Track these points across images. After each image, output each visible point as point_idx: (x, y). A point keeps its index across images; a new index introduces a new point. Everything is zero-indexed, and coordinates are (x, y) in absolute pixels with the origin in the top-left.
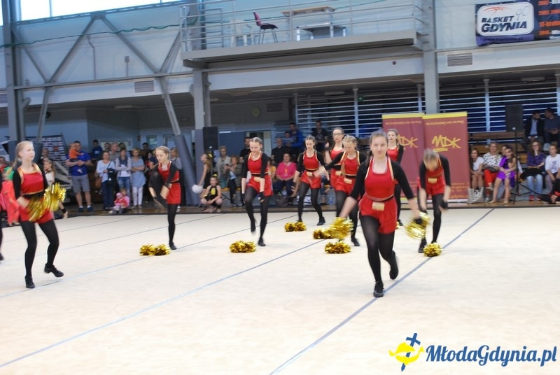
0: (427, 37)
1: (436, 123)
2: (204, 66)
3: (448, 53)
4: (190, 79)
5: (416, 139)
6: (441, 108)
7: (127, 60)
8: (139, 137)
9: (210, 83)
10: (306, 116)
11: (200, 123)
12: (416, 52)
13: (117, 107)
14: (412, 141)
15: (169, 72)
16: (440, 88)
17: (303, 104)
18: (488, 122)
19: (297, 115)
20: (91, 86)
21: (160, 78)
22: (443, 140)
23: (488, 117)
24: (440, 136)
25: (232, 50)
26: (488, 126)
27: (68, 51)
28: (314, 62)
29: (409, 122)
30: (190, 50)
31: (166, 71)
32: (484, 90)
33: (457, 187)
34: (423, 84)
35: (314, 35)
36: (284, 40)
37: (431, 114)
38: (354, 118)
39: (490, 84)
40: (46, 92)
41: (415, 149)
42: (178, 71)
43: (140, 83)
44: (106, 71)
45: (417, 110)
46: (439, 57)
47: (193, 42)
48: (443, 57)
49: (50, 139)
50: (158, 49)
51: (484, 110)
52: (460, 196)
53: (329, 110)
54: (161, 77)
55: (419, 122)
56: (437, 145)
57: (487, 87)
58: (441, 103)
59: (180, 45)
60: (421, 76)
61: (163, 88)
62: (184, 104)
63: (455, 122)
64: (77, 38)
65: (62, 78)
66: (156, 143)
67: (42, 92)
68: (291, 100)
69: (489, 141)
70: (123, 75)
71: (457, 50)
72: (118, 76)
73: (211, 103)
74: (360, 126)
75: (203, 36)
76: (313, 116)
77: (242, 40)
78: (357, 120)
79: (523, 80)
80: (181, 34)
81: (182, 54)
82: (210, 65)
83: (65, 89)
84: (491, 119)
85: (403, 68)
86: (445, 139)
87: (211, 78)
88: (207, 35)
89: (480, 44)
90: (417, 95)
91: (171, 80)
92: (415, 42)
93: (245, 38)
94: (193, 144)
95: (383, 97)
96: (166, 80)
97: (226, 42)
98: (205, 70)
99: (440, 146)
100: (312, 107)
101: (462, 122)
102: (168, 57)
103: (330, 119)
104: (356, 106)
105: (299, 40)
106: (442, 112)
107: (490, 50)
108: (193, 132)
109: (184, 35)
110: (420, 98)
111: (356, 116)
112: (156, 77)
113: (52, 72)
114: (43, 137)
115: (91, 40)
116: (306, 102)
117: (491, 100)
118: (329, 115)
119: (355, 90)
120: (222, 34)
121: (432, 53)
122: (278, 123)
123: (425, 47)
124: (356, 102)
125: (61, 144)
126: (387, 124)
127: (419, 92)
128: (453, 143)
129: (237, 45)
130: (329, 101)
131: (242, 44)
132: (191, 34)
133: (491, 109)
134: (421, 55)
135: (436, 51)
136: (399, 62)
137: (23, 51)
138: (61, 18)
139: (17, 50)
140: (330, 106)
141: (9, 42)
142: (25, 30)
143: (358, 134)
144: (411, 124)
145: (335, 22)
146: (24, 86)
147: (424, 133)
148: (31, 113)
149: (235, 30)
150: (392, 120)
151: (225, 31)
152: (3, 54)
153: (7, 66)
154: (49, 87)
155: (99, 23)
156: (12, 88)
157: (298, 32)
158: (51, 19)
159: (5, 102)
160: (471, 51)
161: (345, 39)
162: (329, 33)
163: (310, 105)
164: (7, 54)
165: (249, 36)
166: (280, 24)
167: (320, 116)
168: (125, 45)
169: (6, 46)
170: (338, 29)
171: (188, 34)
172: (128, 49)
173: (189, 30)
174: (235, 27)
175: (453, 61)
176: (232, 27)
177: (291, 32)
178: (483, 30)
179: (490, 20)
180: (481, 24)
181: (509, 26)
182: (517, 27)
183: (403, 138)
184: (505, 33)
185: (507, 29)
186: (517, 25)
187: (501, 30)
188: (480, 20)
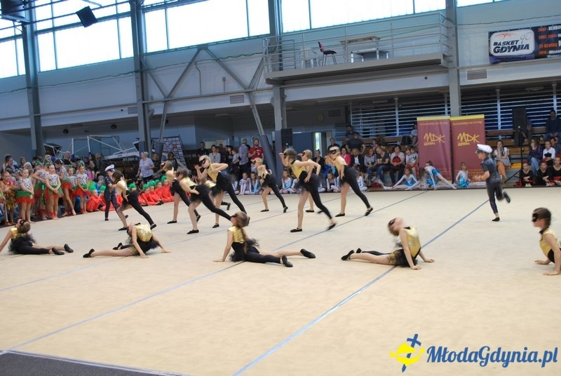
0: (451, 58)
1: (461, 123)
2: (281, 83)
3: (468, 70)
4: (271, 93)
5: (444, 136)
6: (463, 112)
7: (224, 80)
8: (233, 137)
9: (286, 96)
10: (359, 120)
11: (278, 127)
12: (443, 69)
13: (217, 115)
14: (440, 137)
15: (255, 88)
16: (462, 96)
17: (356, 111)
18: (500, 123)
19: (351, 119)
20: (198, 100)
21: (248, 93)
22: (466, 136)
23: (499, 118)
24: (464, 134)
25: (302, 70)
26: (500, 126)
27: (181, 75)
28: (364, 78)
29: (437, 123)
30: (271, 71)
31: (253, 88)
32: (496, 98)
34: (449, 94)
35: (364, 58)
36: (342, 62)
37: (455, 116)
38: (395, 120)
39: (500, 93)
40: (165, 105)
41: (443, 144)
42: (262, 87)
43: (234, 96)
44: (209, 89)
45: (444, 113)
46: (460, 73)
47: (272, 65)
48: (464, 73)
49: (170, 140)
50: (246, 71)
53: (376, 115)
54: (249, 92)
55: (447, 123)
56: (461, 140)
57: (498, 95)
58: (462, 108)
59: (263, 68)
60: (448, 88)
61: (250, 101)
62: (266, 111)
63: (475, 123)
64: (187, 64)
65: (177, 94)
67: (163, 105)
68: (346, 108)
69: (500, 137)
70: (222, 91)
71: (474, 67)
72: (217, 92)
73: (287, 111)
74: (400, 127)
75: (281, 60)
76: (363, 119)
77: (310, 63)
78: (397, 122)
79: (527, 89)
80: (264, 58)
81: (265, 74)
82: (286, 82)
83: (180, 102)
84: (502, 120)
85: (432, 82)
86: (468, 135)
87: (287, 92)
88: (284, 60)
89: (493, 61)
90: (444, 102)
91: (257, 94)
92: (442, 61)
93: (312, 61)
94: (274, 142)
95: (418, 104)
96: (253, 94)
97: (298, 65)
98: (282, 86)
99: (464, 141)
100: (363, 112)
101: (481, 122)
102: (254, 77)
103: (377, 122)
104: (397, 112)
105: (353, 62)
106: (465, 115)
107: (500, 67)
108: (273, 133)
110: (446, 105)
111: (397, 119)
112: (246, 92)
113: (169, 91)
114: (164, 138)
115: (198, 66)
116: (359, 109)
117: (501, 105)
118: (376, 118)
119: (396, 99)
120: (295, 59)
121: (455, 71)
122: (338, 125)
123: (450, 66)
124: (397, 109)
125: (178, 143)
126: (421, 124)
127: (446, 100)
128: (474, 139)
129: (306, 67)
130: (376, 108)
131: (310, 66)
132: (271, 59)
133: (501, 113)
134: (447, 72)
135: (458, 68)
136: (428, 76)
137: (148, 75)
138: (176, 50)
139: (144, 74)
140: (376, 111)
141: (139, 68)
142: (150, 59)
143: (398, 132)
144: (439, 125)
145: (380, 47)
146: (150, 101)
147: (451, 131)
148: (155, 121)
149: (304, 56)
150: (425, 122)
151: (297, 56)
152: (134, 77)
153: (137, 86)
154: (167, 101)
155: (203, 53)
156: (141, 102)
157: (352, 55)
158: (169, 51)
159: (136, 112)
160: (485, 68)
161: (388, 61)
162: (376, 56)
163: (361, 111)
164: (137, 78)
165: (315, 59)
166: (339, 50)
167: (369, 119)
168: (222, 69)
169: (136, 72)
170: (382, 53)
171: (269, 59)
172: (225, 71)
173: (270, 56)
174: (304, 53)
175: (471, 76)
176: (302, 54)
177: (346, 56)
178: (495, 52)
179: (500, 44)
180: (493, 47)
181: (515, 48)
182: (522, 49)
183: (434, 135)
184: (512, 53)
185: (514, 50)
186: (521, 47)
187: (509, 51)
188: (492, 43)
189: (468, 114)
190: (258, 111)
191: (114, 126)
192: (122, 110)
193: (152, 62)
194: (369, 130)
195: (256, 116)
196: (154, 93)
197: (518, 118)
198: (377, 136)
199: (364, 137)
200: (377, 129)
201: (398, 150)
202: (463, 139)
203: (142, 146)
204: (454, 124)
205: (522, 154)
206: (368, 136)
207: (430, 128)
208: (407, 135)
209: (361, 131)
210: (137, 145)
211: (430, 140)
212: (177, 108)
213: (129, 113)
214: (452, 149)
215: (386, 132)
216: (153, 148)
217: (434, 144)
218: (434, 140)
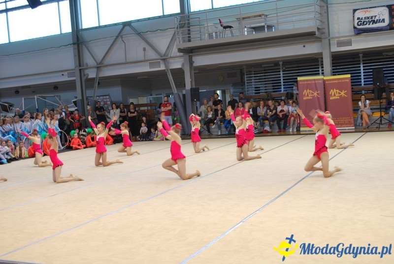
0: (324, 30)
1: (332, 82)
2: (190, 52)
3: (337, 39)
4: (182, 60)
5: (319, 92)
6: (333, 72)
7: (144, 49)
8: (151, 95)
9: (194, 62)
10: (251, 80)
11: (188, 86)
12: (317, 39)
13: (138, 78)
14: (316, 93)
15: (169, 56)
16: (332, 60)
17: (249, 73)
18: (363, 80)
19: (246, 79)
20: (124, 66)
21: (164, 60)
22: (336, 92)
23: (362, 77)
24: (335, 89)
25: (206, 41)
26: (363, 83)
27: (109, 46)
30: (181, 42)
31: (167, 56)
32: (359, 61)
33: (345, 120)
34: (322, 58)
35: (255, 31)
36: (237, 34)
37: (327, 76)
38: (280, 80)
39: (363, 57)
40: (97, 70)
41: (318, 98)
42: (175, 55)
43: (152, 63)
44: (132, 57)
45: (319, 74)
46: (331, 42)
47: (183, 38)
48: (334, 42)
49: (102, 98)
50: (162, 42)
51: (360, 73)
53: (265, 76)
54: (165, 59)
55: (321, 82)
56: (333, 95)
57: (361, 59)
58: (333, 69)
59: (175, 40)
60: (321, 54)
61: (166, 66)
62: (178, 74)
63: (343, 81)
64: (115, 37)
65: (107, 61)
67: (95, 70)
68: (241, 70)
69: (363, 92)
70: (143, 59)
71: (342, 37)
72: (139, 59)
73: (195, 73)
74: (284, 85)
75: (189, 34)
76: (255, 79)
77: (212, 35)
78: (282, 81)
79: (383, 54)
80: (176, 32)
81: (177, 45)
82: (194, 51)
83: (108, 68)
84: (364, 79)
85: (309, 49)
86: (338, 91)
87: (194, 59)
88: (191, 33)
89: (356, 33)
90: (318, 65)
91: (171, 61)
92: (317, 33)
93: (214, 34)
95: (298, 67)
96: (168, 60)
97: (203, 37)
98: (191, 54)
99: (335, 95)
100: (255, 74)
101: (348, 80)
102: (168, 47)
103: (265, 81)
104: (281, 73)
105: (246, 34)
106: (334, 75)
107: (362, 37)
108: (184, 90)
109: (178, 34)
110: (320, 67)
111: (282, 79)
112: (162, 59)
113: (101, 59)
114: (97, 96)
115: (123, 38)
116: (251, 72)
117: (364, 67)
118: (265, 79)
119: (281, 63)
120: (200, 32)
122: (235, 85)
123: (323, 36)
124: (281, 70)
125: (108, 100)
126: (301, 83)
127: (320, 63)
128: (343, 93)
129: (210, 39)
130: (265, 70)
131: (213, 38)
132: (182, 33)
133: (364, 73)
134: (321, 41)
135: (329, 38)
136: (306, 45)
137: (84, 46)
138: (106, 26)
139: (80, 46)
140: (265, 73)
141: (76, 41)
142: (85, 34)
143: (282, 89)
144: (315, 83)
145: (268, 23)
146: (85, 67)
147: (324, 88)
148: (89, 83)
149: (208, 30)
150: (304, 81)
151: (202, 30)
152: (72, 48)
153: (75, 56)
154: (99, 67)
155: (127, 28)
156: (78, 68)
157: (246, 29)
158: (100, 27)
159: (75, 76)
160: (350, 38)
161: (274, 33)
162: (265, 30)
163: (253, 73)
164: (74, 49)
165: (217, 33)
166: (235, 25)
167: (259, 79)
168: (143, 41)
169: (74, 44)
170: (270, 27)
172: (145, 43)
173: (180, 30)
174: (208, 28)
175: (340, 44)
176: (206, 28)
177: (241, 30)
178: (358, 25)
179: (362, 19)
180: (356, 21)
181: (374, 22)
182: (379, 22)
183: (311, 91)
184: (372, 26)
185: (373, 24)
187: (369, 24)
188: (356, 18)
189: (338, 75)
190: (172, 74)
191: (56, 87)
192: (63, 75)
193: (86, 36)
194: (259, 87)
195: (170, 78)
196: (88, 60)
197: (377, 77)
198: (266, 92)
199: (256, 93)
200: (266, 87)
201: (283, 103)
202: (335, 94)
203: (79, 104)
204: (327, 82)
205: (380, 105)
206: (259, 93)
207: (308, 86)
208: (290, 91)
209: (253, 89)
210: (75, 103)
211: (308, 95)
212: (107, 73)
213: (68, 77)
214: (325, 102)
215: (273, 89)
216: (88, 105)
217: (312, 98)
218: (311, 95)
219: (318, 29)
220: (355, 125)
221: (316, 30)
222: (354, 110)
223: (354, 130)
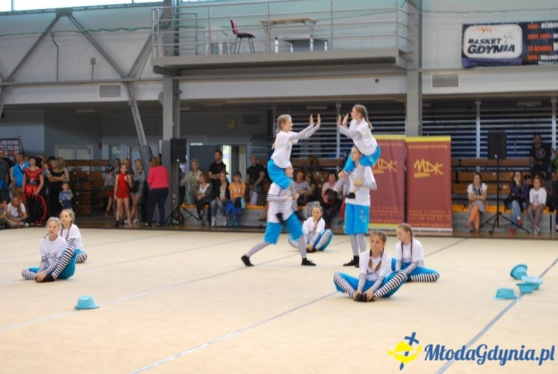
0: (411, 56)
1: (419, 147)
2: (176, 74)
3: (433, 73)
4: (160, 86)
5: (396, 163)
7: (93, 62)
8: (100, 147)
9: (181, 92)
11: (168, 134)
12: (399, 71)
13: (78, 111)
14: (391, 164)
15: (138, 77)
16: (424, 108)
18: (478, 148)
19: (274, 129)
20: (53, 88)
21: (127, 83)
22: (426, 165)
23: (478, 142)
24: (423, 161)
25: (206, 58)
26: (478, 152)
27: (29, 49)
28: (292, 75)
29: (388, 144)
30: (161, 55)
31: (134, 76)
32: (475, 113)
33: (438, 216)
34: (405, 104)
35: (294, 47)
36: (261, 50)
37: (412, 136)
38: (335, 135)
39: (482, 107)
40: (3, 90)
41: (394, 173)
42: (148, 77)
43: (106, 87)
44: (70, 73)
45: (403, 131)
46: (424, 77)
47: (164, 47)
48: (428, 78)
49: (5, 142)
50: (126, 52)
51: (475, 135)
52: (441, 225)
54: (129, 81)
55: (400, 145)
56: (419, 169)
57: (478, 110)
58: (424, 125)
59: (151, 50)
60: (404, 96)
61: (130, 94)
62: (152, 111)
63: (438, 147)
64: (40, 35)
65: (22, 78)
66: (119, 152)
69: (478, 168)
70: (88, 78)
71: (442, 70)
72: (81, 78)
73: (181, 111)
74: (341, 146)
75: (177, 41)
77: (218, 47)
78: (339, 139)
79: (518, 104)
80: (153, 36)
81: (152, 59)
82: (181, 72)
83: (24, 89)
84: (482, 145)
85: (387, 86)
86: (428, 163)
87: (183, 86)
88: (180, 40)
89: (466, 65)
90: (404, 115)
91: (140, 86)
92: (398, 60)
93: (221, 46)
94: (160, 155)
96: (134, 85)
97: (200, 49)
98: (177, 78)
99: (422, 170)
101: (446, 147)
102: (137, 61)
105: (277, 51)
106: (424, 135)
107: (476, 73)
108: (160, 142)
109: (156, 39)
112: (124, 82)
113: (10, 72)
115: (55, 39)
117: (481, 124)
119: (339, 105)
120: (197, 41)
121: (417, 72)
122: (256, 138)
123: (409, 66)
125: (17, 148)
128: (436, 168)
129: (212, 54)
131: (217, 52)
132: (163, 38)
133: (481, 134)
134: (405, 74)
135: (420, 70)
136: (380, 79)
138: (24, 12)
143: (338, 153)
144: (391, 147)
145: (315, 34)
149: (209, 37)
151: (200, 37)
154: (6, 86)
155: (64, 20)
158: (13, 13)
160: (457, 73)
161: (326, 53)
162: (309, 46)
165: (226, 43)
166: (259, 34)
168: (91, 46)
170: (319, 43)
171: (160, 39)
172: (95, 50)
173: (160, 34)
174: (210, 34)
175: (438, 82)
176: (207, 34)
177: (269, 42)
178: (470, 52)
179: (477, 42)
180: (467, 45)
181: (497, 49)
182: (505, 50)
184: (493, 55)
185: (494, 52)
186: (504, 48)
187: (488, 52)
188: (466, 40)
189: (430, 135)
190: (139, 110)
194: (299, 147)
195: (137, 117)
197: (495, 143)
198: (309, 156)
202: (423, 170)
204: (410, 147)
205: (498, 194)
206: (298, 156)
211: (377, 167)
212: (21, 98)
214: (406, 182)
215: (321, 151)
217: (383, 172)
218: (382, 167)
219: (401, 53)
220: (454, 226)
221: (396, 55)
222: (453, 199)
223: (451, 234)
